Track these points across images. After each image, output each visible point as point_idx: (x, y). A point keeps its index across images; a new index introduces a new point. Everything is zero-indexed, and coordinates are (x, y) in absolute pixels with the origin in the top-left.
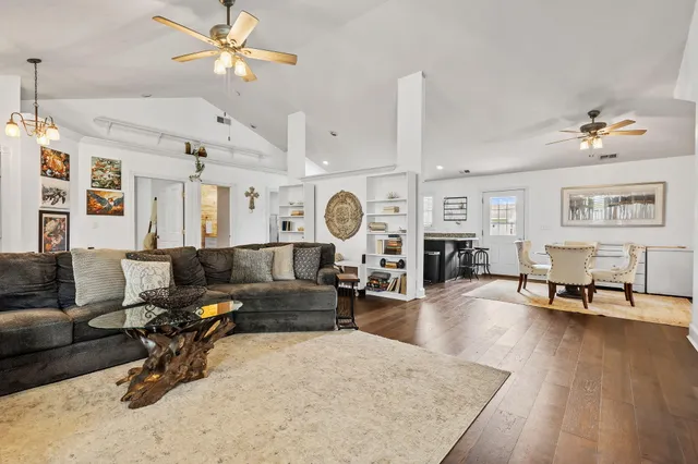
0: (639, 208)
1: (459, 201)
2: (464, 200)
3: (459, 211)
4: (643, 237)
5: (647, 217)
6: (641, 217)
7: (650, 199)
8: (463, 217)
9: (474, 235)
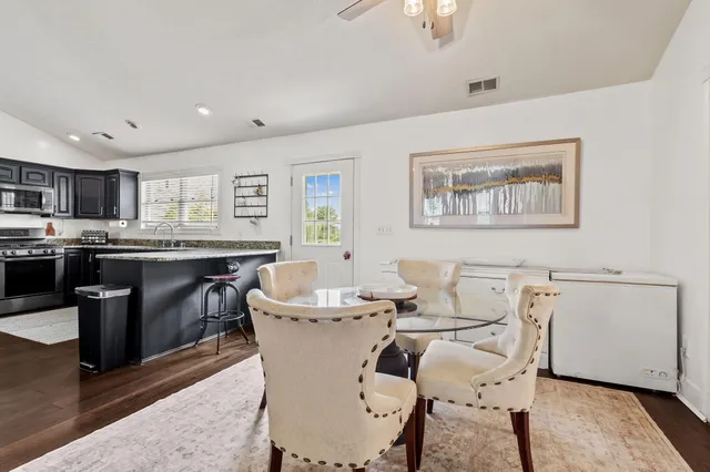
0: (535, 192)
1: (255, 181)
2: (262, 181)
3: (255, 201)
4: (542, 248)
5: (548, 209)
6: (539, 211)
7: (553, 174)
8: (262, 211)
9: (277, 245)
